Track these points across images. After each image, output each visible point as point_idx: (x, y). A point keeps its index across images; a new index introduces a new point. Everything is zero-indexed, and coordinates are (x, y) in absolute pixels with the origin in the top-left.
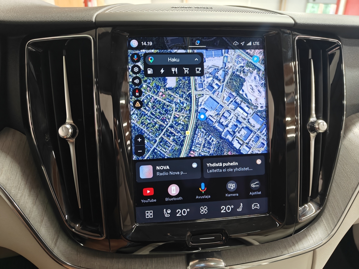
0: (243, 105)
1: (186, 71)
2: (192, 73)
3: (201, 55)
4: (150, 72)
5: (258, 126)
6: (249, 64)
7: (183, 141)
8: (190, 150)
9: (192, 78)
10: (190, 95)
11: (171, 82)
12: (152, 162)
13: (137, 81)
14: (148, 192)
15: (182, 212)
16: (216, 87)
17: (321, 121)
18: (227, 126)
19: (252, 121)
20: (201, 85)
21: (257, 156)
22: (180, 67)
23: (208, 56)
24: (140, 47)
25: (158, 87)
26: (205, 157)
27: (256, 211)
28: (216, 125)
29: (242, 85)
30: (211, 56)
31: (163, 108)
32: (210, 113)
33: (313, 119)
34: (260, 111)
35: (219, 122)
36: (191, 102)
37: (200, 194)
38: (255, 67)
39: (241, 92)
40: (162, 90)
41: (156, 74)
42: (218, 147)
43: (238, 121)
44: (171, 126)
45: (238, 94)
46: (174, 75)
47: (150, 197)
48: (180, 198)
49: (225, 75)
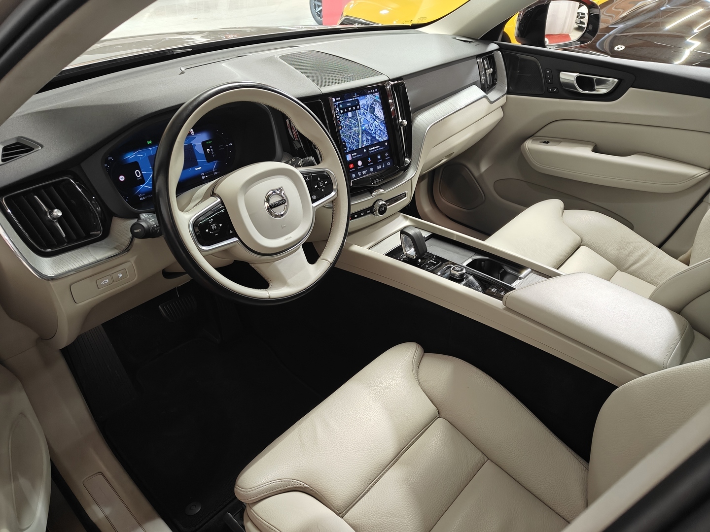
0: (377, 120)
1: (354, 108)
2: (356, 109)
3: (358, 100)
4: (342, 111)
5: (383, 128)
6: (375, 100)
7: (359, 140)
8: (362, 144)
9: (357, 111)
10: (357, 119)
11: (350, 114)
12: (351, 152)
13: (338, 117)
14: (351, 166)
15: (364, 172)
16: (366, 113)
17: (404, 121)
18: (373, 130)
19: (381, 126)
20: (360, 114)
21: (385, 142)
23: (360, 100)
24: (336, 101)
25: (346, 118)
26: (368, 146)
27: (389, 166)
28: (369, 131)
29: (374, 110)
31: (349, 127)
32: (366, 125)
33: (400, 120)
34: (382, 121)
35: (370, 129)
36: (358, 122)
37: (369, 163)
38: (377, 101)
41: (344, 112)
42: (371, 140)
43: (376, 127)
44: (354, 135)
45: (374, 115)
46: (350, 111)
47: (353, 168)
48: (363, 166)
49: (368, 107)
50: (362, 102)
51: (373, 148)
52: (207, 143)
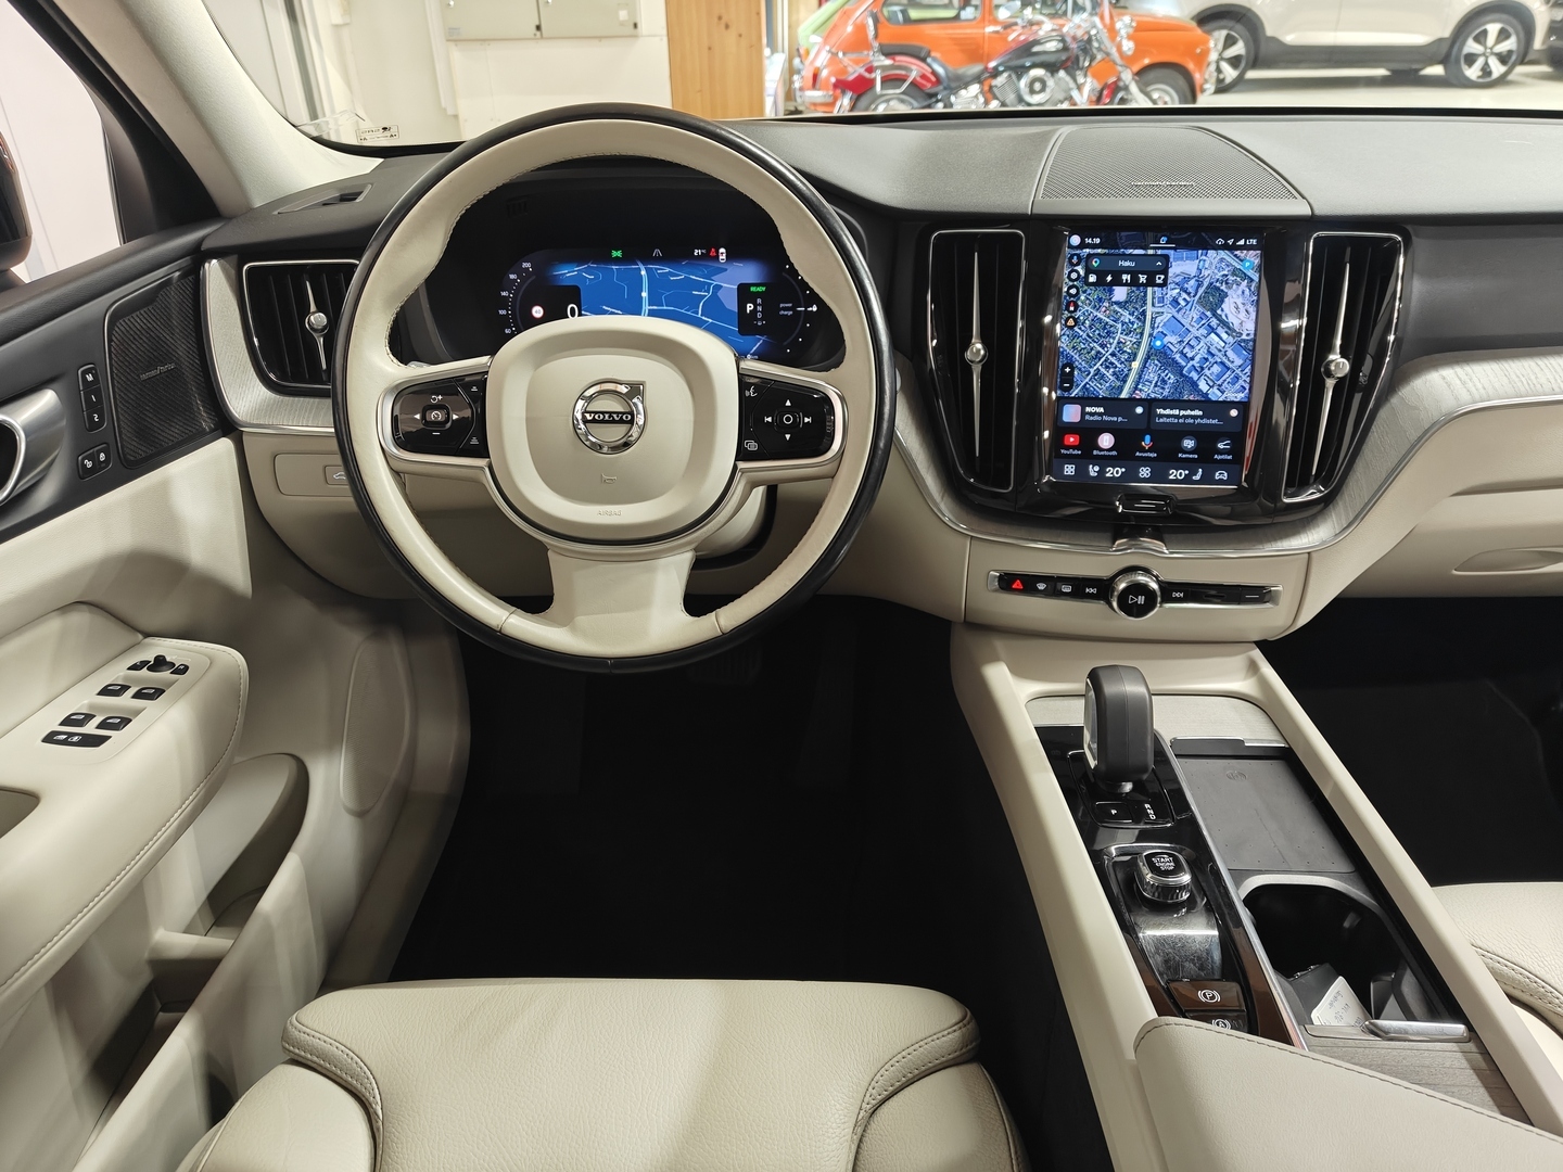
1: (1143, 279)
2: (1151, 283)
3: (1166, 257)
4: (1092, 278)
5: (1238, 362)
6: (1235, 272)
7: (1127, 375)
8: (1136, 388)
9: (1150, 289)
10: (1144, 313)
11: (1120, 293)
12: (1085, 400)
13: (1073, 291)
14: (1072, 439)
15: (1114, 472)
16: (1183, 303)
17: (1343, 360)
18: (1192, 359)
19: (1230, 354)
20: (1162, 300)
21: (1233, 404)
22: (1134, 273)
23: (1176, 259)
24: (1082, 246)
25: (1100, 300)
26: (1155, 400)
27: (1221, 482)
28: (1177, 357)
29: (1222, 301)
30: (1182, 259)
31: (1104, 328)
32: (1172, 339)
33: (1334, 356)
34: (1244, 341)
35: (1182, 353)
36: (1144, 322)
37: (1143, 450)
38: (1245, 276)
39: (1219, 312)
40: (1106, 304)
41: (1100, 282)
42: (1175, 387)
43: (1209, 352)
44: (1113, 355)
45: (1215, 315)
46: (1126, 284)
47: (1074, 448)
48: (1114, 453)
49: (1199, 286)
50: (1183, 265)
51: (1176, 412)
52: (753, 289)
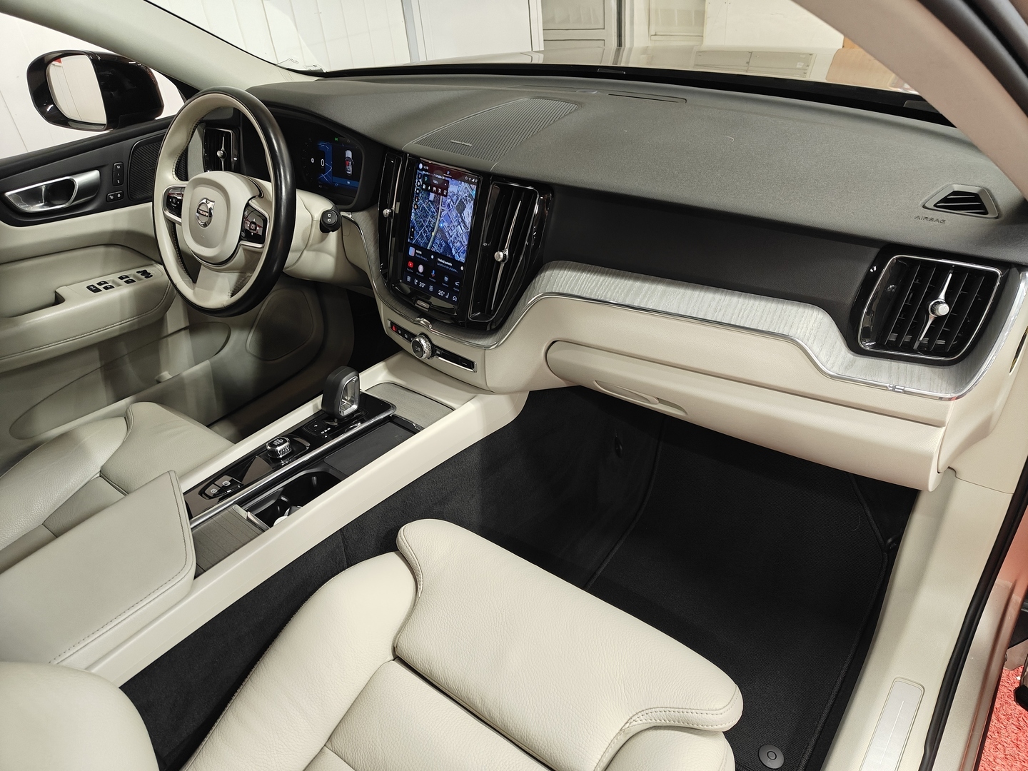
1: (440, 191)
2: (442, 194)
3: (448, 181)
4: (424, 187)
7: (430, 238)
8: (432, 246)
9: (441, 197)
10: (438, 208)
11: (432, 196)
13: (418, 191)
14: (411, 264)
15: (422, 285)
16: (451, 207)
18: (451, 237)
19: (464, 237)
20: (444, 203)
21: (462, 264)
22: (437, 188)
23: (452, 184)
24: (423, 169)
25: (425, 198)
27: (454, 302)
28: (447, 233)
29: (464, 210)
31: (425, 213)
32: (446, 224)
34: (469, 232)
36: (438, 213)
37: (431, 277)
40: (427, 201)
41: (426, 189)
42: (445, 249)
43: (457, 235)
45: (461, 215)
46: (434, 192)
47: (411, 268)
48: (423, 275)
49: (457, 199)
50: (453, 188)
51: (443, 262)
